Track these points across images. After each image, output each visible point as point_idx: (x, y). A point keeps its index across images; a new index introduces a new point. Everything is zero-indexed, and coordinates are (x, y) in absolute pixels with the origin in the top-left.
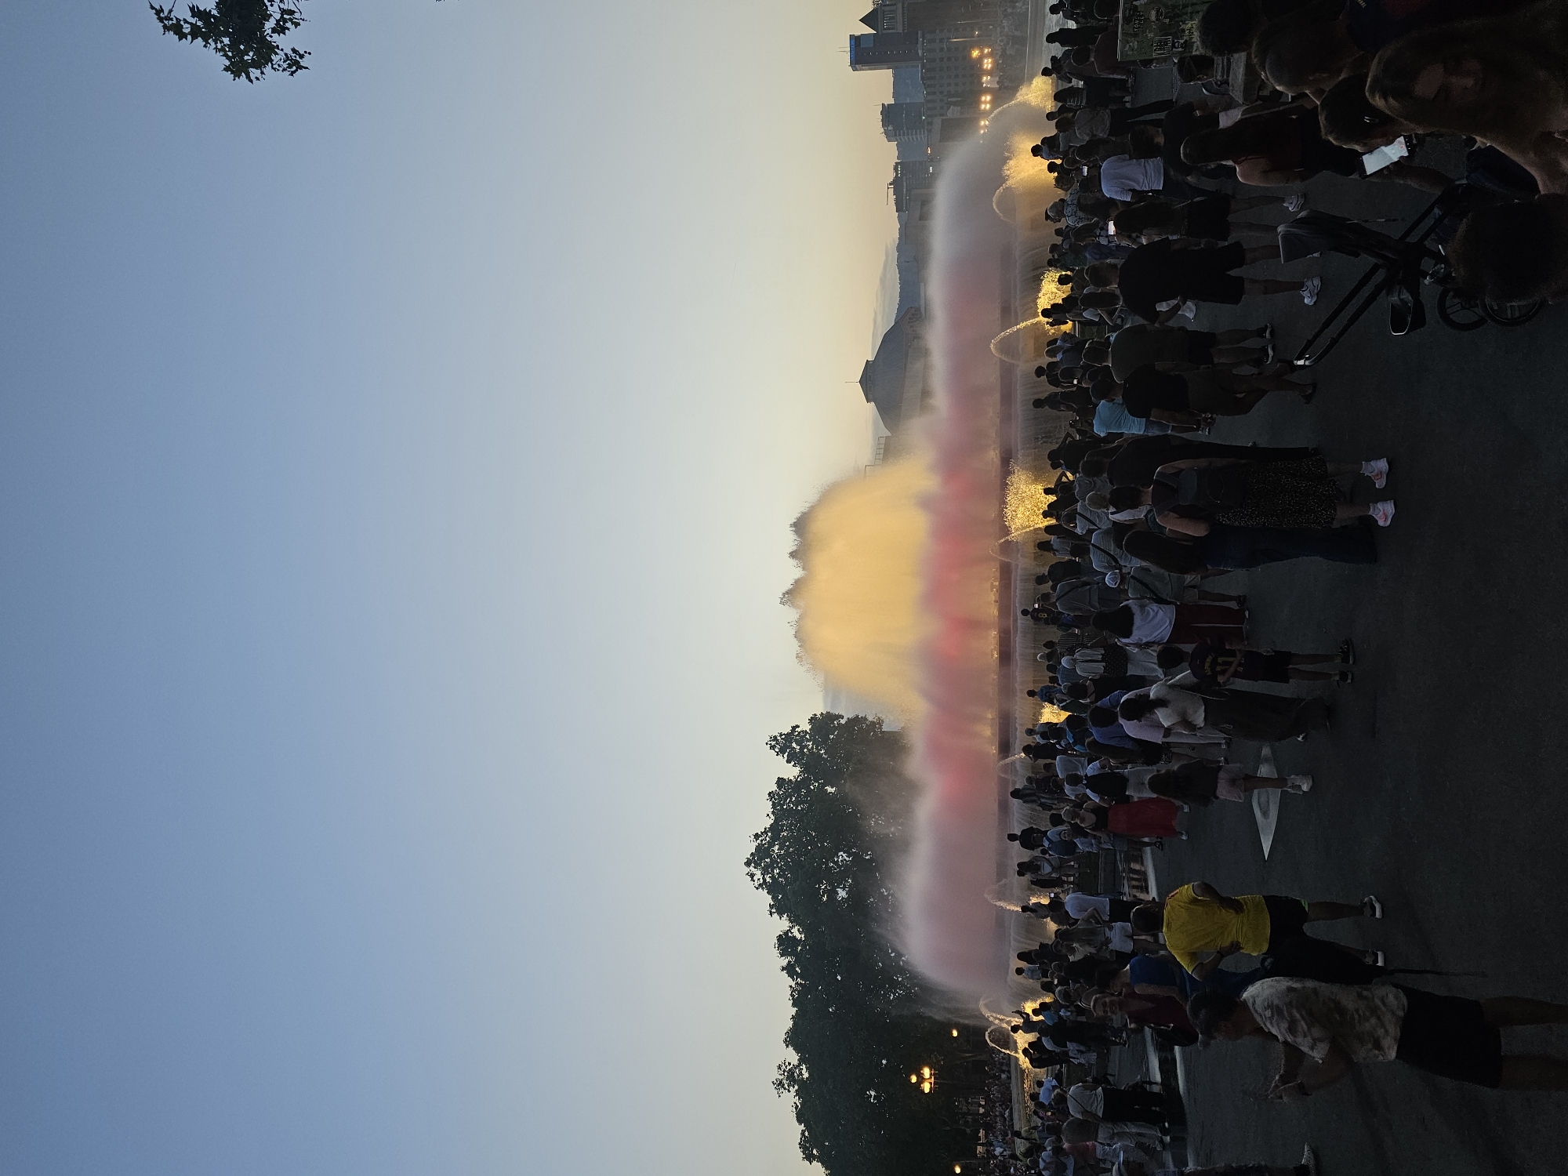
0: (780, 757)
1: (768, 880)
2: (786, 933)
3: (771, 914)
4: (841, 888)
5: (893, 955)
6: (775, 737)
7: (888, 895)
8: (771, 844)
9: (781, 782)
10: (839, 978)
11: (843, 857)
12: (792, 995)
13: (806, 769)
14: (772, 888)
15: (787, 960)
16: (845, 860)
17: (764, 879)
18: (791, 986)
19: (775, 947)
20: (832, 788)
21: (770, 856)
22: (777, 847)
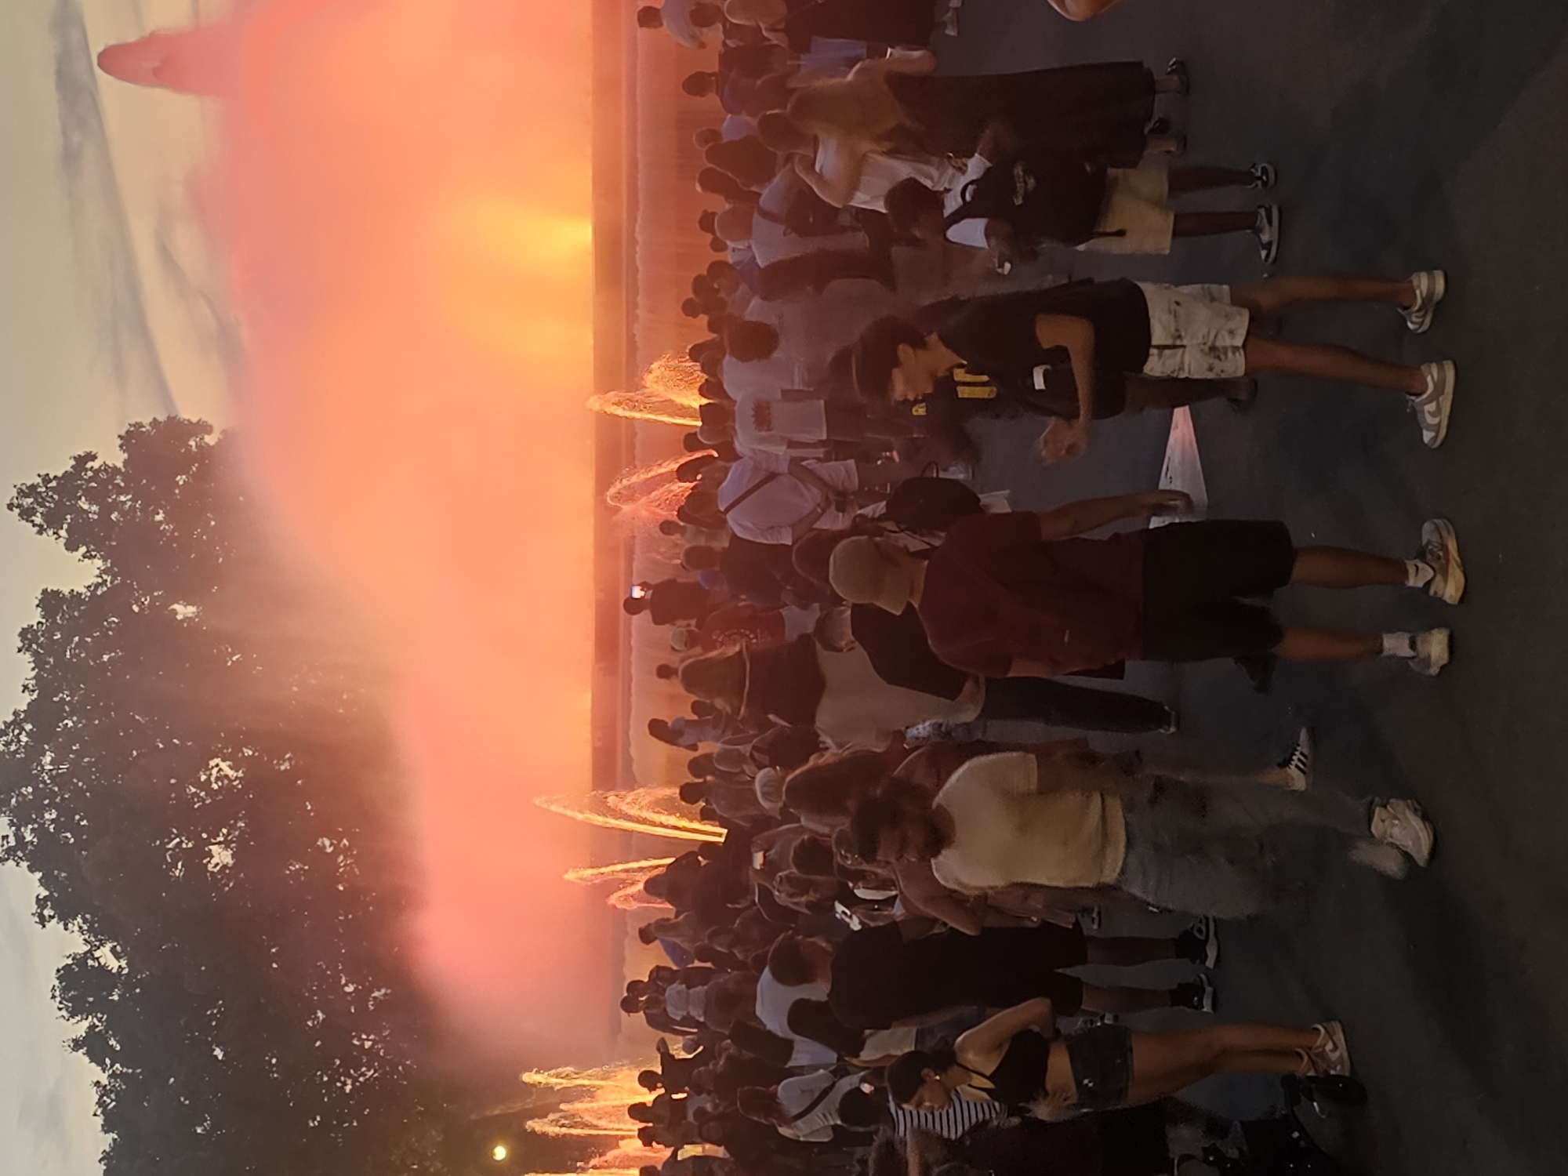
0: (48, 537)
1: (29, 838)
2: (81, 960)
3: (43, 920)
4: (219, 843)
5: (350, 989)
6: (33, 487)
7: (336, 854)
8: (34, 753)
9: (50, 601)
10: (219, 1053)
11: (220, 770)
12: (101, 1103)
13: (120, 562)
14: (39, 858)
15: (86, 1024)
16: (227, 776)
17: (19, 838)
18: (97, 1084)
19: (54, 997)
20: (188, 603)
21: (33, 780)
22: (47, 759)
